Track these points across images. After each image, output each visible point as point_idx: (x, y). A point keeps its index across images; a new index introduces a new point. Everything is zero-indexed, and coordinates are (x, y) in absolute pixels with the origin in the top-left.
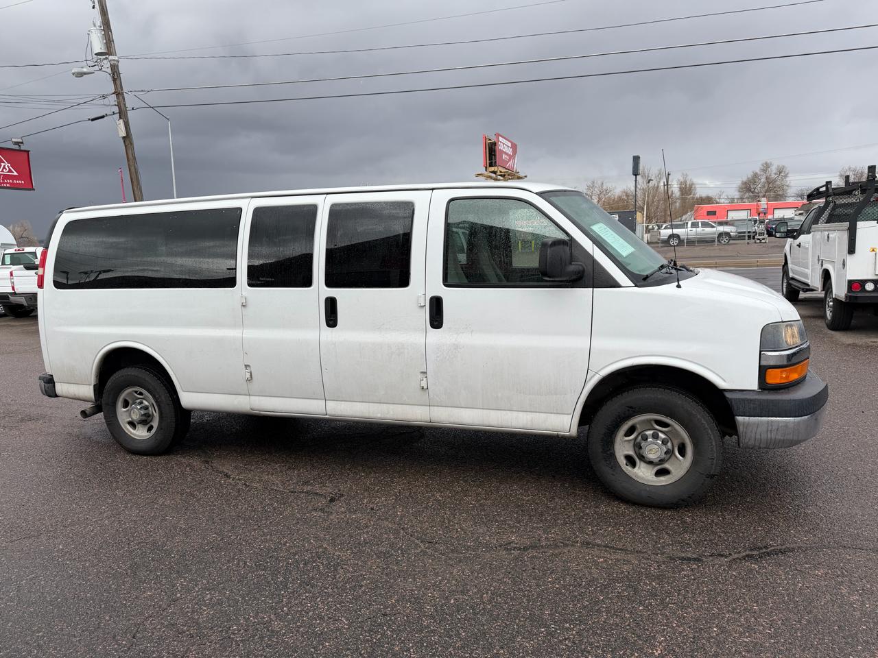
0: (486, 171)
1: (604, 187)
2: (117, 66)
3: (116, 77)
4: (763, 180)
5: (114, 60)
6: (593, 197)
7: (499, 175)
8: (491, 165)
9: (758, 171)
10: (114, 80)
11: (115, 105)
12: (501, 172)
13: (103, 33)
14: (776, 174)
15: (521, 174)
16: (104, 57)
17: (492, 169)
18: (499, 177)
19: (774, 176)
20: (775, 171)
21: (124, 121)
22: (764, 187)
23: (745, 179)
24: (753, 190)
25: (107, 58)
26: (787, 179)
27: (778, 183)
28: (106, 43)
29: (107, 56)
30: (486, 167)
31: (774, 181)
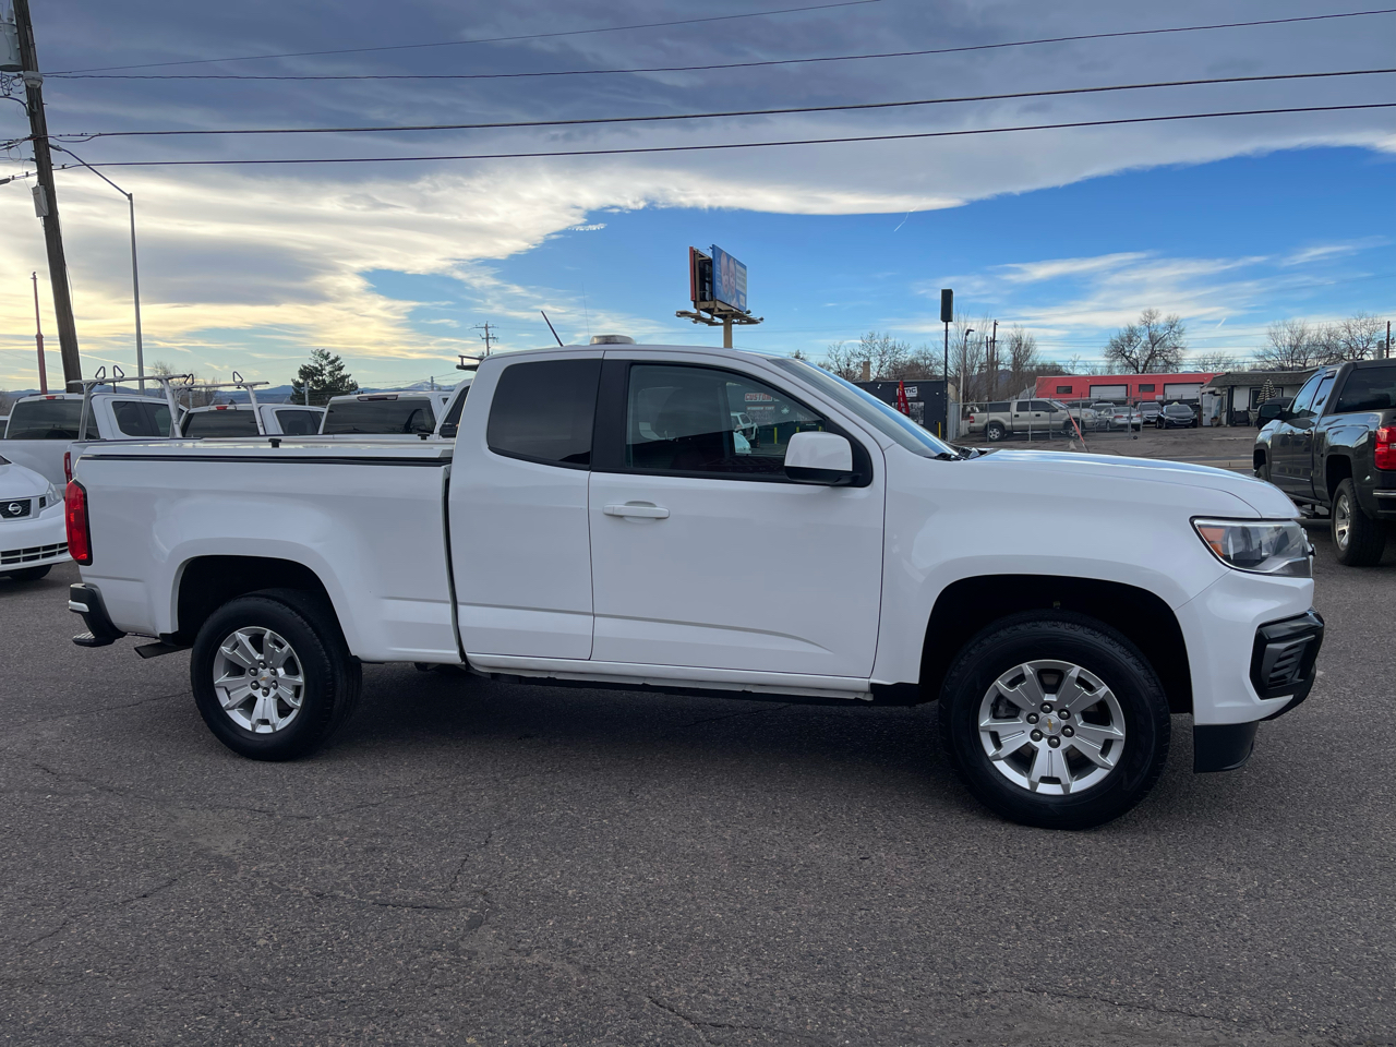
0: (695, 307)
1: (891, 342)
2: (39, 90)
3: (35, 110)
4: (1145, 338)
5: (33, 79)
6: (872, 359)
7: (717, 316)
8: (703, 299)
9: (1136, 324)
10: (31, 114)
11: (32, 160)
12: (720, 310)
13: (16, 31)
14: (1164, 328)
15: (752, 316)
16: (15, 74)
17: (706, 305)
18: (717, 320)
19: (1161, 333)
20: (1163, 325)
21: (45, 189)
22: (1146, 349)
23: (1115, 337)
24: (1127, 354)
25: (19, 76)
26: (1183, 337)
27: (1168, 343)
28: (21, 49)
29: (22, 73)
30: (695, 302)
31: (1161, 340)
